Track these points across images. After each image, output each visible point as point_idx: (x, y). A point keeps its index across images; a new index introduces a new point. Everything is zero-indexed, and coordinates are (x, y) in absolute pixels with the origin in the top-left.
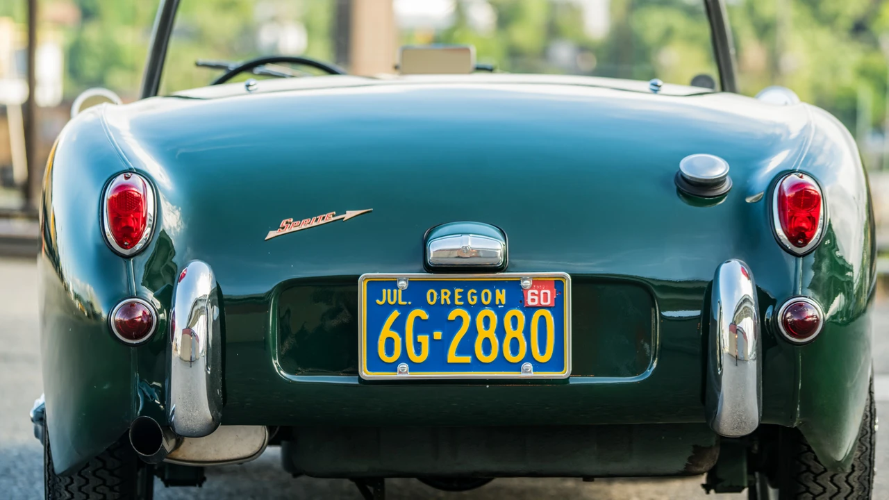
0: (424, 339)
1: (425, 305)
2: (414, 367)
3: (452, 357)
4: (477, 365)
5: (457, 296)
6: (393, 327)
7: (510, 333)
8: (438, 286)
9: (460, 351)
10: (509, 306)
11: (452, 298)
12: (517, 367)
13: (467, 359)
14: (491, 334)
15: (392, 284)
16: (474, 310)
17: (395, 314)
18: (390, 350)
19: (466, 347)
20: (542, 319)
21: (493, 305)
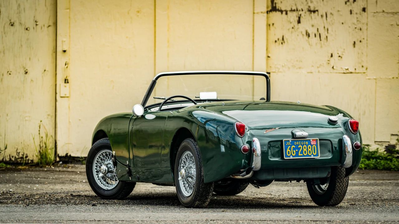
0: (294, 151)
1: (294, 145)
2: (293, 156)
3: (300, 154)
4: (304, 156)
5: (300, 143)
6: (289, 149)
7: (309, 150)
8: (296, 141)
9: (301, 153)
10: (308, 145)
11: (299, 143)
12: (310, 156)
13: (302, 155)
14: (306, 150)
15: (289, 141)
16: (303, 145)
17: (289, 147)
18: (289, 153)
19: (302, 152)
20: (314, 147)
21: (306, 145)
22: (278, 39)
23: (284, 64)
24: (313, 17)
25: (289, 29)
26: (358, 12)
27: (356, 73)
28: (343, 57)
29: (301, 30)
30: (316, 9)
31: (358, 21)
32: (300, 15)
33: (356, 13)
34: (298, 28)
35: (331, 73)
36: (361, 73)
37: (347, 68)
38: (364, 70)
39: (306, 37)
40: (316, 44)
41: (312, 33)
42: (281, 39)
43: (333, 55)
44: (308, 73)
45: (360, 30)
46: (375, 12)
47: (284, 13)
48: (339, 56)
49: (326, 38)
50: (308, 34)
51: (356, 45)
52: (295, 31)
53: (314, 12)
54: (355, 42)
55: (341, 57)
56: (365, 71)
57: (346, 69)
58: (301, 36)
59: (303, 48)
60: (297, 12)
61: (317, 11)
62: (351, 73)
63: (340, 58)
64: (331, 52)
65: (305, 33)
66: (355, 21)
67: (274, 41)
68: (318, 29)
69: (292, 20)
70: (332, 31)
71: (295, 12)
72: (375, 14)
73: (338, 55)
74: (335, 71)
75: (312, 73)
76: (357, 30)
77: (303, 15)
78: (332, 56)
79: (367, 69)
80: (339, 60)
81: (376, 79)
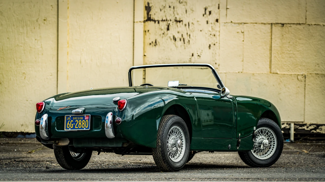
22: (152, 42)
24: (179, 26)
25: (160, 35)
26: (213, 22)
28: (201, 56)
29: (169, 35)
30: (181, 20)
31: (212, 29)
32: (169, 24)
33: (211, 23)
34: (167, 34)
35: (192, 68)
39: (173, 41)
40: (181, 46)
41: (178, 38)
42: (154, 42)
43: (194, 55)
44: (174, 68)
45: (214, 36)
46: (225, 22)
47: (157, 22)
48: (198, 56)
49: (188, 42)
50: (175, 38)
51: (211, 47)
52: (165, 36)
53: (180, 21)
54: (210, 45)
55: (200, 57)
56: (218, 67)
58: (169, 39)
59: (171, 49)
60: (167, 22)
61: (182, 21)
64: (192, 52)
65: (172, 38)
66: (210, 29)
67: (149, 43)
68: (182, 35)
69: (162, 28)
70: (193, 36)
71: (165, 22)
72: (225, 24)
73: (197, 55)
76: (211, 36)
77: (171, 24)
78: (193, 55)
79: (219, 65)
80: (198, 58)
81: (226, 73)
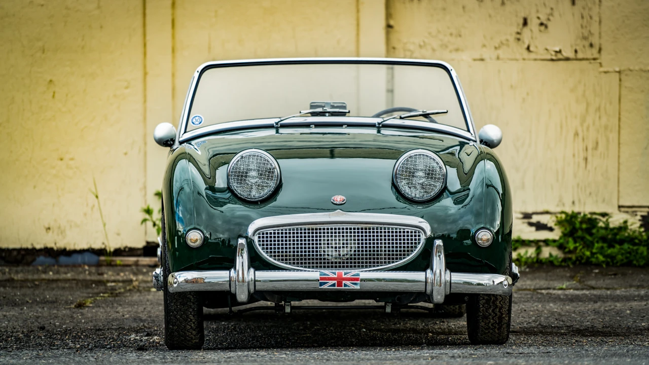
23: (424, 42)
27: (577, 59)
28: (549, 24)
35: (524, 59)
36: (587, 59)
37: (557, 49)
38: (594, 53)
43: (529, 21)
44: (475, 60)
48: (542, 24)
55: (546, 27)
56: (596, 55)
57: (556, 52)
59: (464, 7)
62: (567, 59)
63: (543, 28)
64: (523, 15)
73: (539, 22)
74: (533, 56)
75: (482, 60)
78: (525, 23)
79: (600, 51)
80: (540, 31)
81: (619, 72)
